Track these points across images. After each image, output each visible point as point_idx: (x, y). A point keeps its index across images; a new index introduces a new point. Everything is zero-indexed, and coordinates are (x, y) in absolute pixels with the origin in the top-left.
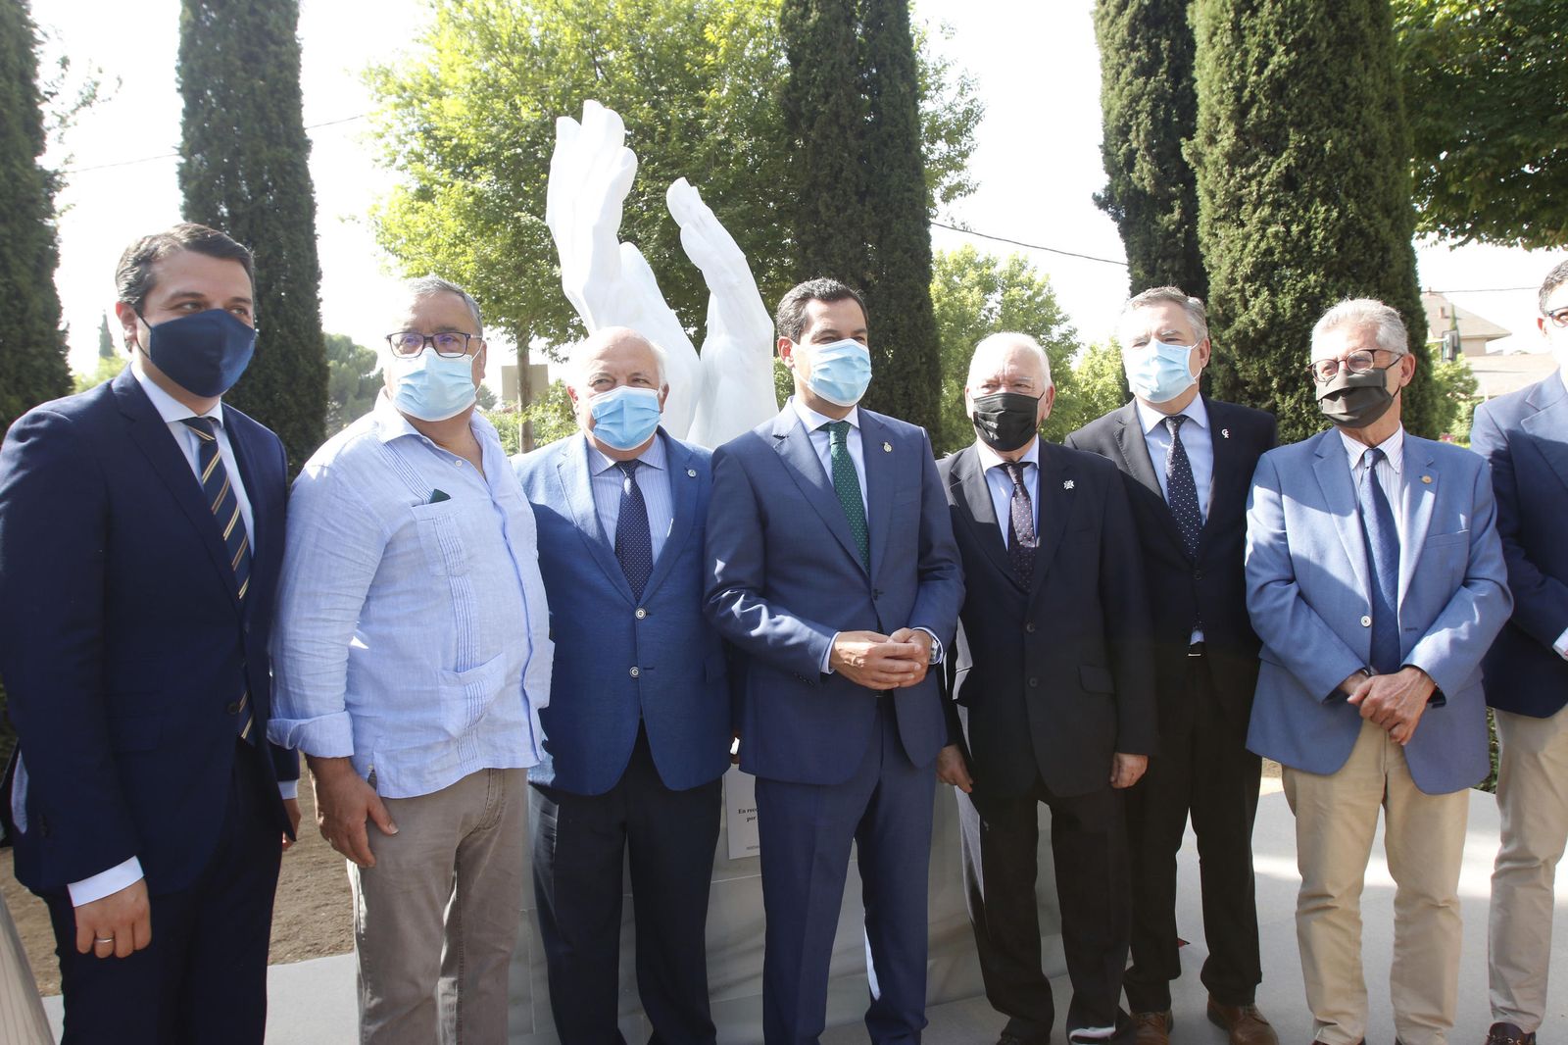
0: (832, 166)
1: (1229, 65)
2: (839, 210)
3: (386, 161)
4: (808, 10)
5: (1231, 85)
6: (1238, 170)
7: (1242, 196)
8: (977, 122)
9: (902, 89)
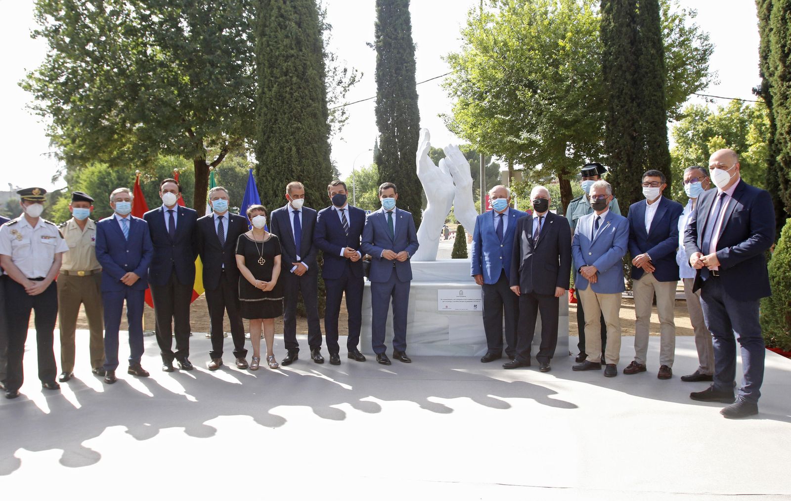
0: (619, 88)
1: (779, 36)
2: (622, 107)
3: (452, 94)
4: (610, 23)
5: (780, 45)
6: (785, 83)
7: (788, 95)
8: (710, 54)
9: (652, 52)
